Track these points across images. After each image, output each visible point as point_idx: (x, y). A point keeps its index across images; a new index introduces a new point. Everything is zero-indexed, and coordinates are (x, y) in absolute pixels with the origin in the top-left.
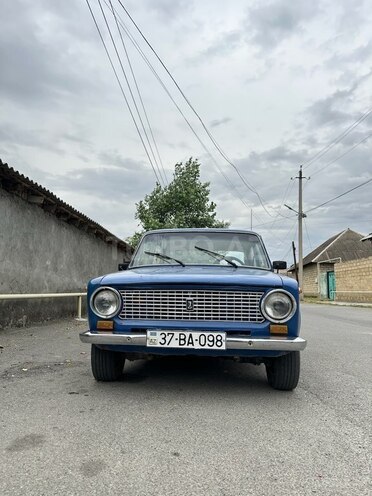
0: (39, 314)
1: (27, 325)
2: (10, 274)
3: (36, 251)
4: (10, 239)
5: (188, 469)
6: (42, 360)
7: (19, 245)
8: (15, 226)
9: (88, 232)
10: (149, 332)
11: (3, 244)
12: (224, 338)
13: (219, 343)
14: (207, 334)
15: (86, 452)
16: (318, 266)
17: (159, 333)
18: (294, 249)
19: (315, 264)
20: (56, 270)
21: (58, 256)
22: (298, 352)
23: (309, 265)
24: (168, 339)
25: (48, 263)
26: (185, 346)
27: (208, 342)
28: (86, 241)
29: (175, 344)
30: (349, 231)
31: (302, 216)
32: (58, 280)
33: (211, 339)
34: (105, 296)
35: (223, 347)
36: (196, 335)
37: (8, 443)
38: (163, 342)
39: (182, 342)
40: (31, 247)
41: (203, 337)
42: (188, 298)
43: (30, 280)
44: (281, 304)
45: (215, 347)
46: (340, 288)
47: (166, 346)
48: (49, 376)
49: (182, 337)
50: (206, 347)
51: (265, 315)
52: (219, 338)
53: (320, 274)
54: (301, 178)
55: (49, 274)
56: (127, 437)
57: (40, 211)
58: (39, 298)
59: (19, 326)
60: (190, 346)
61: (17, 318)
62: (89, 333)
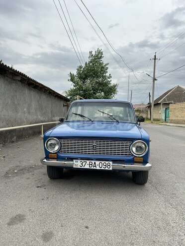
0: (22, 135)
1: (17, 141)
2: (6, 117)
3: (19, 104)
4: (5, 99)
5: (92, 237)
6: (24, 164)
7: (10, 102)
8: (7, 92)
9: (44, 92)
10: (74, 161)
11: (1, 102)
12: (111, 164)
13: (109, 167)
14: (103, 162)
15: (44, 226)
16: (161, 105)
17: (79, 161)
18: (150, 96)
19: (160, 104)
20: (29, 113)
21: (30, 105)
22: (148, 171)
23: (157, 104)
24: (84, 164)
25: (25, 110)
26: (92, 168)
27: (103, 166)
28: (44, 97)
29: (87, 167)
30: (178, 87)
31: (155, 79)
32: (30, 118)
33: (105, 164)
34: (52, 142)
35: (111, 169)
36: (97, 163)
37: (8, 220)
38: (81, 165)
39: (91, 166)
40: (16, 103)
41: (101, 164)
42: (94, 144)
43: (17, 119)
44: (141, 147)
45: (107, 169)
46: (172, 117)
47: (82, 167)
48: (27, 175)
49: (91, 163)
50: (103, 168)
51: (132, 153)
52: (109, 164)
53: (162, 109)
54: (155, 59)
55: (26, 115)
56: (64, 216)
57: (19, 83)
58: (21, 128)
59: (13, 142)
60: (95, 168)
61: (11, 138)
62: (45, 160)
